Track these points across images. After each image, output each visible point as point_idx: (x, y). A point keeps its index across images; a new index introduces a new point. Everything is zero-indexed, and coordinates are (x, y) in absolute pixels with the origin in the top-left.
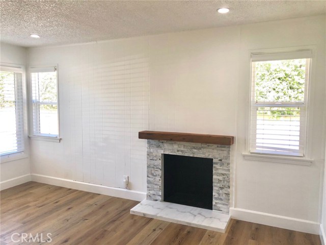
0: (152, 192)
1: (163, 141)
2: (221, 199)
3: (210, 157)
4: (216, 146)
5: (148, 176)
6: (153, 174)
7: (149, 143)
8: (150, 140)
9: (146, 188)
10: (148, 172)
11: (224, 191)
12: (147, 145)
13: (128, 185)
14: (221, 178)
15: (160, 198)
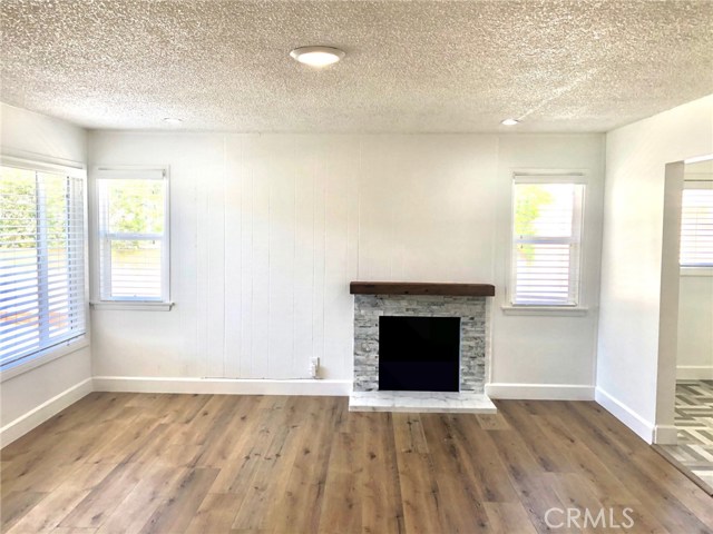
0: (362, 378)
1: (383, 296)
2: (473, 374)
3: (457, 315)
4: (466, 298)
5: (355, 354)
6: (364, 350)
7: (357, 300)
8: (360, 296)
9: (353, 373)
10: (355, 347)
11: (477, 362)
12: (353, 305)
13: (319, 373)
14: (472, 344)
15: (377, 386)
